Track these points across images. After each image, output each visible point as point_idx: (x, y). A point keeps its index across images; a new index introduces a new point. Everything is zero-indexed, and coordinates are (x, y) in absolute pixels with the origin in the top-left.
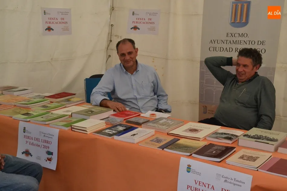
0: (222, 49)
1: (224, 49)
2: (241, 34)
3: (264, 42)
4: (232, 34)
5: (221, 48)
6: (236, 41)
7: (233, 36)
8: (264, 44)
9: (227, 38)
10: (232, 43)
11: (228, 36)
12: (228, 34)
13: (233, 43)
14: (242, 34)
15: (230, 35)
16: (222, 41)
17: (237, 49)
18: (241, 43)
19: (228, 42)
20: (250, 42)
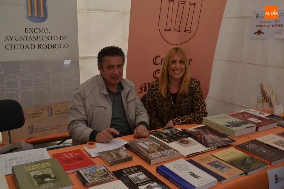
0: (22, 47)
1: (25, 47)
2: (41, 30)
3: (66, 37)
4: (31, 29)
5: (20, 45)
6: (38, 37)
7: (33, 31)
8: (66, 39)
9: (26, 34)
10: (33, 39)
11: (27, 31)
12: (26, 29)
13: (35, 39)
14: (43, 29)
15: (29, 30)
16: (20, 37)
17: (40, 45)
18: (43, 39)
19: (28, 38)
20: (53, 38)
